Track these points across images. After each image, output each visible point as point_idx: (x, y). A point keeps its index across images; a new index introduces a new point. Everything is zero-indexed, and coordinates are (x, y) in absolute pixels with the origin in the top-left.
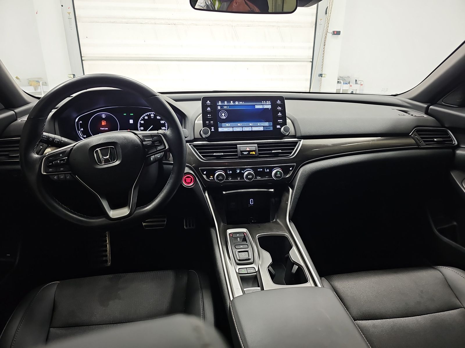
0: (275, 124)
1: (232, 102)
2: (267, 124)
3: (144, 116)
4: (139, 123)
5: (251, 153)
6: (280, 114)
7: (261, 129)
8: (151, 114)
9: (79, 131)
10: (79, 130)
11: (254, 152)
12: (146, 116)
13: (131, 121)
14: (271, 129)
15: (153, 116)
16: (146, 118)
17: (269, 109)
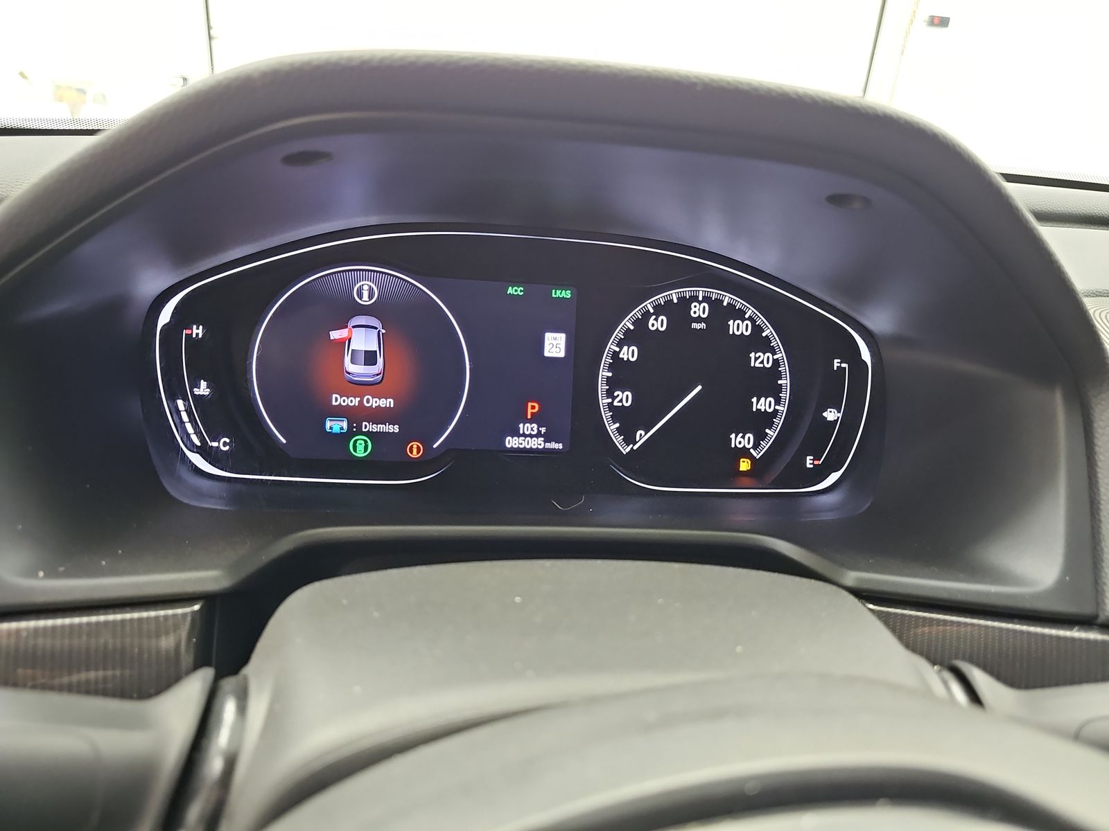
3: (647, 315)
4: (606, 360)
8: (694, 298)
9: (180, 403)
10: (175, 391)
12: (659, 310)
13: (555, 345)
15: (705, 316)
16: (658, 324)
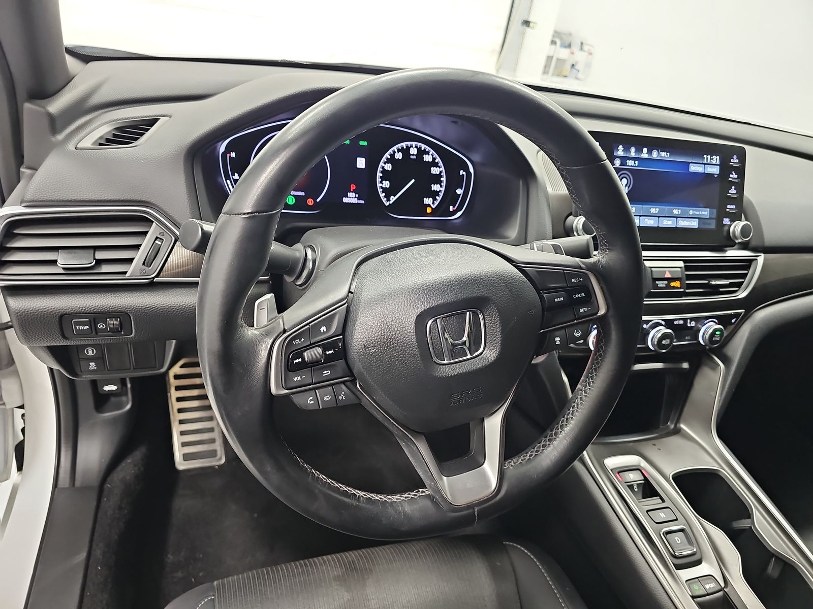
0: (722, 213)
1: (645, 150)
2: (705, 213)
3: (394, 152)
4: (380, 169)
5: (672, 284)
6: (733, 191)
7: (694, 224)
8: (412, 146)
9: (229, 182)
11: (679, 282)
12: (399, 150)
13: (361, 163)
14: (713, 225)
15: (415, 153)
16: (399, 156)
17: (716, 176)
